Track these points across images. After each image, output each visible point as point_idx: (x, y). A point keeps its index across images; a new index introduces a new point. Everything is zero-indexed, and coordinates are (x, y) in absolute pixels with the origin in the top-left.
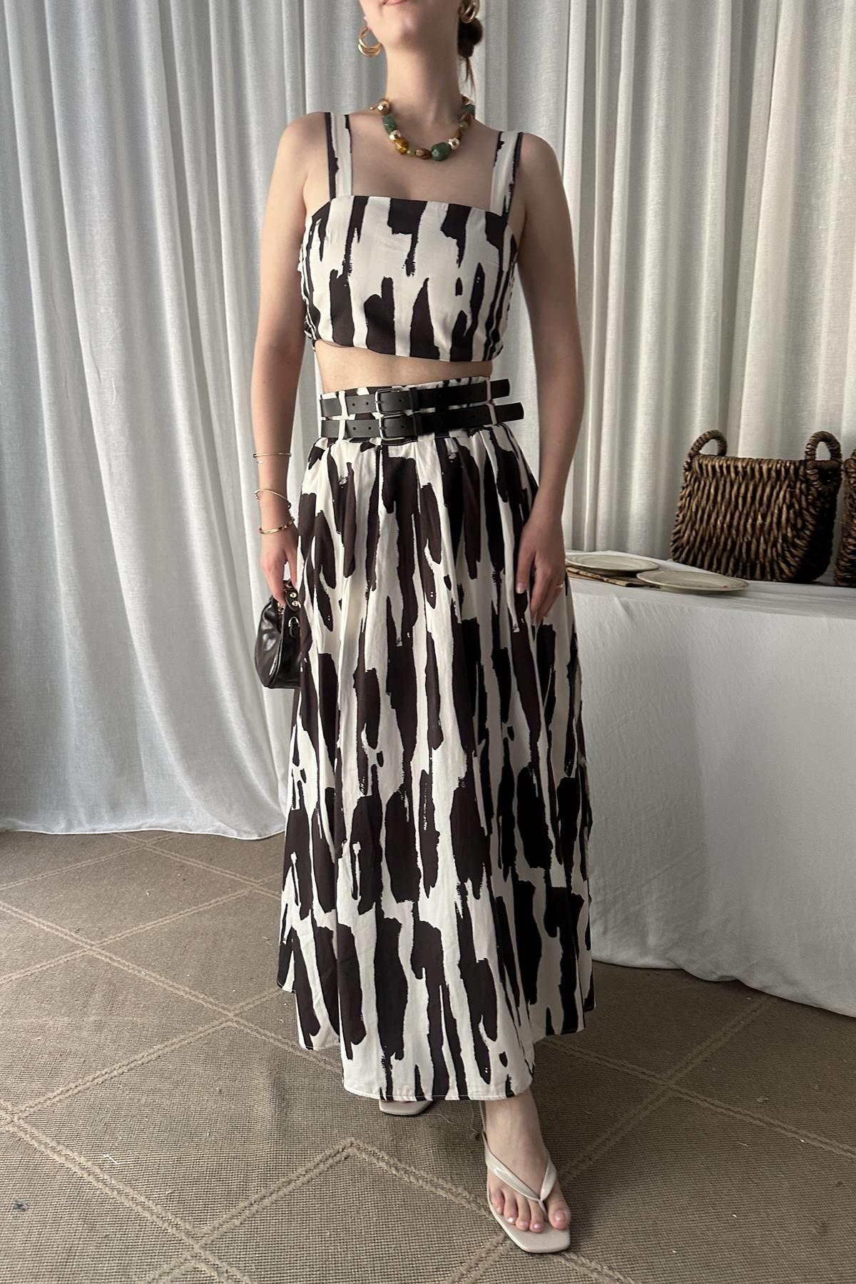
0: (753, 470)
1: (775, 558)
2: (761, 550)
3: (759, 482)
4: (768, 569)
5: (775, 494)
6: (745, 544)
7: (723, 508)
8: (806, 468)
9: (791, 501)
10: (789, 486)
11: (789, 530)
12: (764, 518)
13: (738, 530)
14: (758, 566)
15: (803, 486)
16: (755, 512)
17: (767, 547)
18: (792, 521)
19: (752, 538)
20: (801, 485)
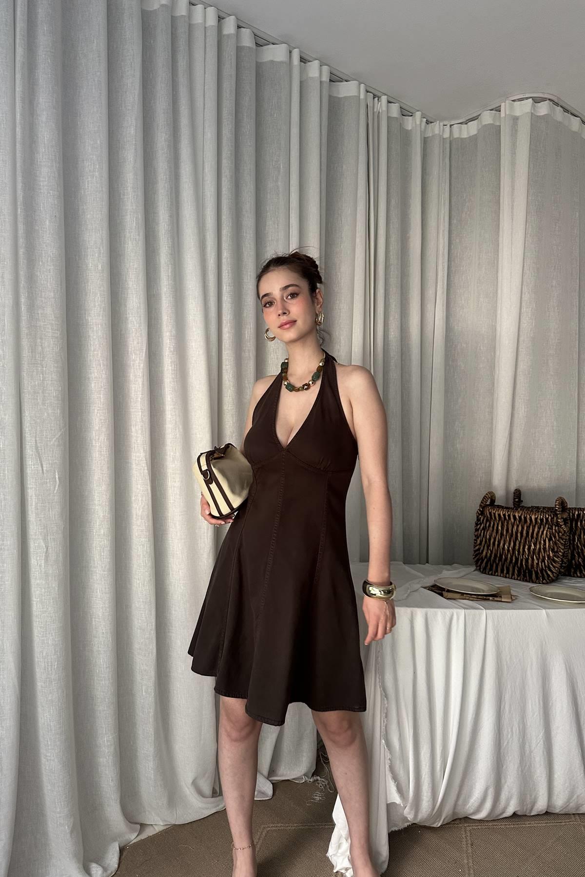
0: (525, 518)
1: (544, 568)
2: (535, 563)
3: (530, 524)
4: (541, 575)
5: (540, 533)
6: (524, 560)
7: (508, 538)
8: (557, 518)
9: (550, 536)
10: (548, 528)
11: (551, 552)
12: (535, 545)
13: (519, 552)
14: (534, 573)
15: (557, 528)
16: (529, 542)
17: (538, 561)
18: (552, 548)
19: (528, 556)
20: (555, 528)
